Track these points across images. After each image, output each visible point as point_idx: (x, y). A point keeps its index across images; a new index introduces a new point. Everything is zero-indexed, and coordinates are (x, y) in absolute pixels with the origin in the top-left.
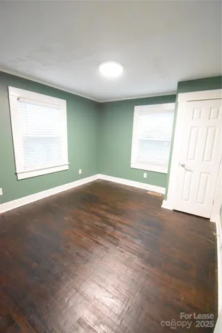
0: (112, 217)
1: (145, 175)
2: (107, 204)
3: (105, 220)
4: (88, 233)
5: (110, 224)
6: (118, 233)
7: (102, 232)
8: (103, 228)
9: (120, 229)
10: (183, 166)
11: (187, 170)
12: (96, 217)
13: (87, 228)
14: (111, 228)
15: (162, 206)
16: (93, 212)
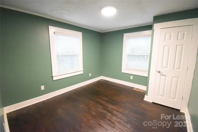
0: (110, 106)
1: (132, 77)
2: (107, 97)
3: (105, 108)
4: (94, 117)
5: (109, 112)
6: (115, 118)
7: (103, 117)
8: (104, 114)
9: (116, 116)
10: (159, 72)
11: (162, 75)
12: (100, 106)
13: (94, 113)
14: (109, 114)
15: (144, 99)
16: (98, 102)
